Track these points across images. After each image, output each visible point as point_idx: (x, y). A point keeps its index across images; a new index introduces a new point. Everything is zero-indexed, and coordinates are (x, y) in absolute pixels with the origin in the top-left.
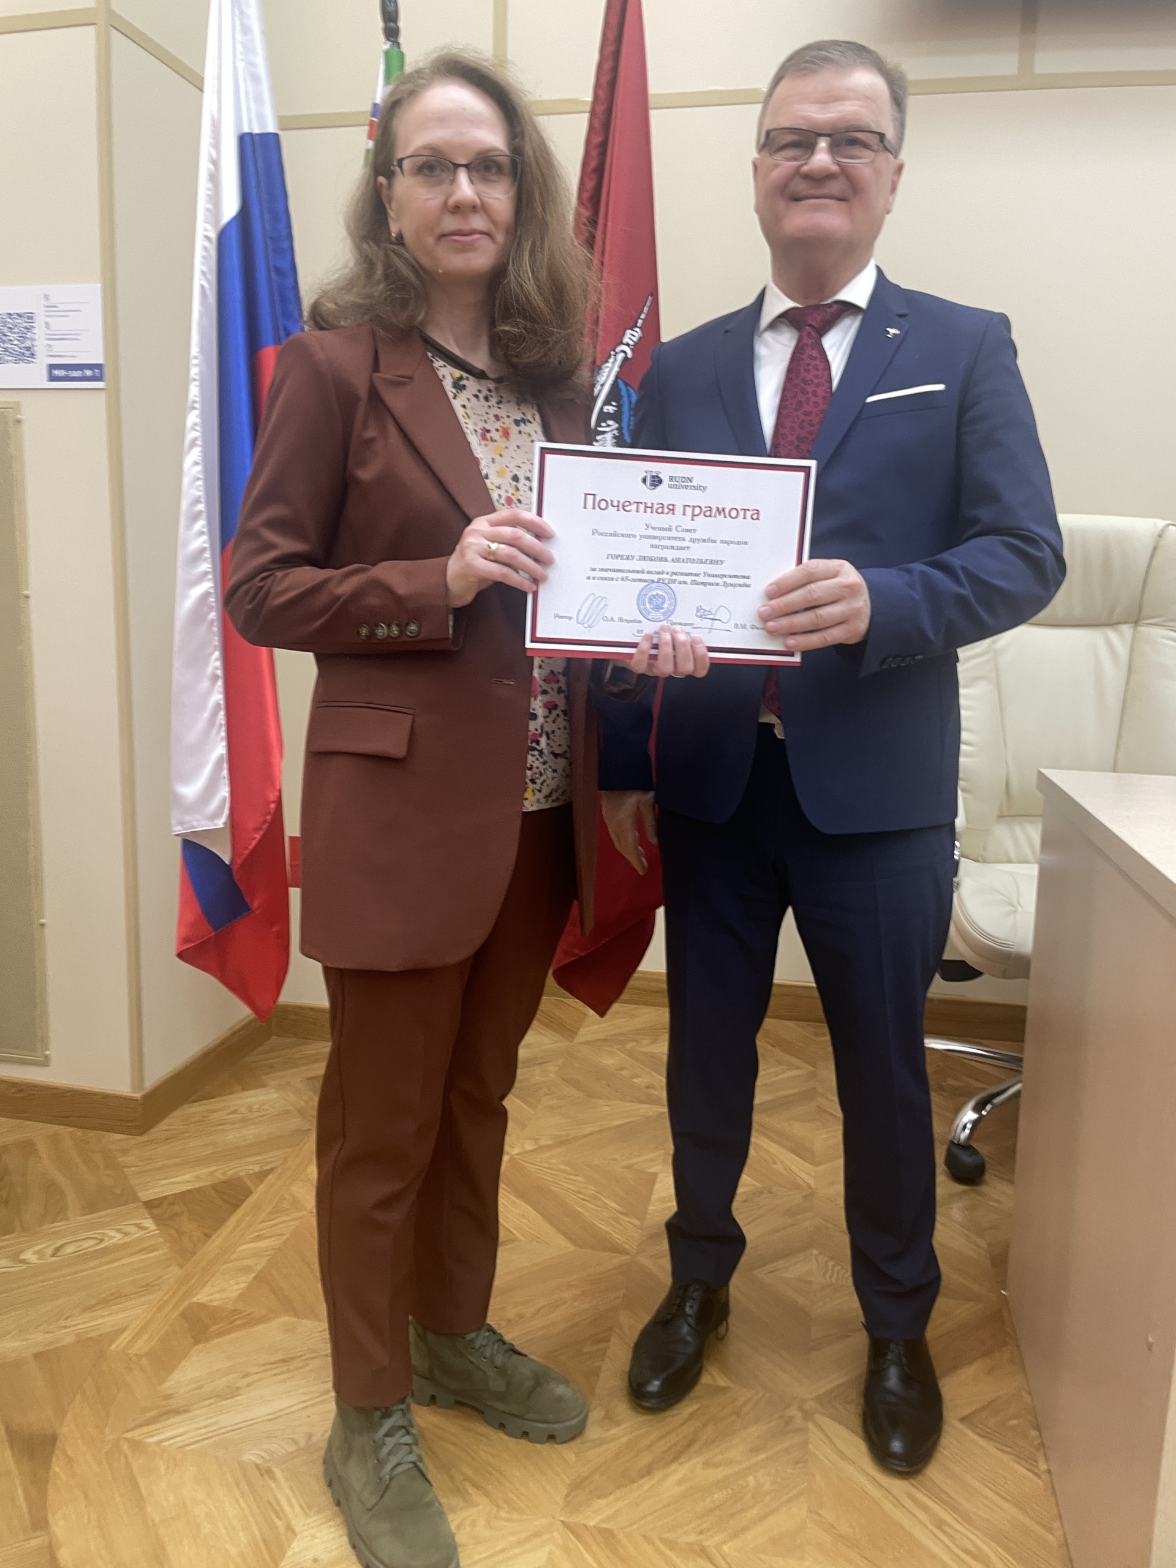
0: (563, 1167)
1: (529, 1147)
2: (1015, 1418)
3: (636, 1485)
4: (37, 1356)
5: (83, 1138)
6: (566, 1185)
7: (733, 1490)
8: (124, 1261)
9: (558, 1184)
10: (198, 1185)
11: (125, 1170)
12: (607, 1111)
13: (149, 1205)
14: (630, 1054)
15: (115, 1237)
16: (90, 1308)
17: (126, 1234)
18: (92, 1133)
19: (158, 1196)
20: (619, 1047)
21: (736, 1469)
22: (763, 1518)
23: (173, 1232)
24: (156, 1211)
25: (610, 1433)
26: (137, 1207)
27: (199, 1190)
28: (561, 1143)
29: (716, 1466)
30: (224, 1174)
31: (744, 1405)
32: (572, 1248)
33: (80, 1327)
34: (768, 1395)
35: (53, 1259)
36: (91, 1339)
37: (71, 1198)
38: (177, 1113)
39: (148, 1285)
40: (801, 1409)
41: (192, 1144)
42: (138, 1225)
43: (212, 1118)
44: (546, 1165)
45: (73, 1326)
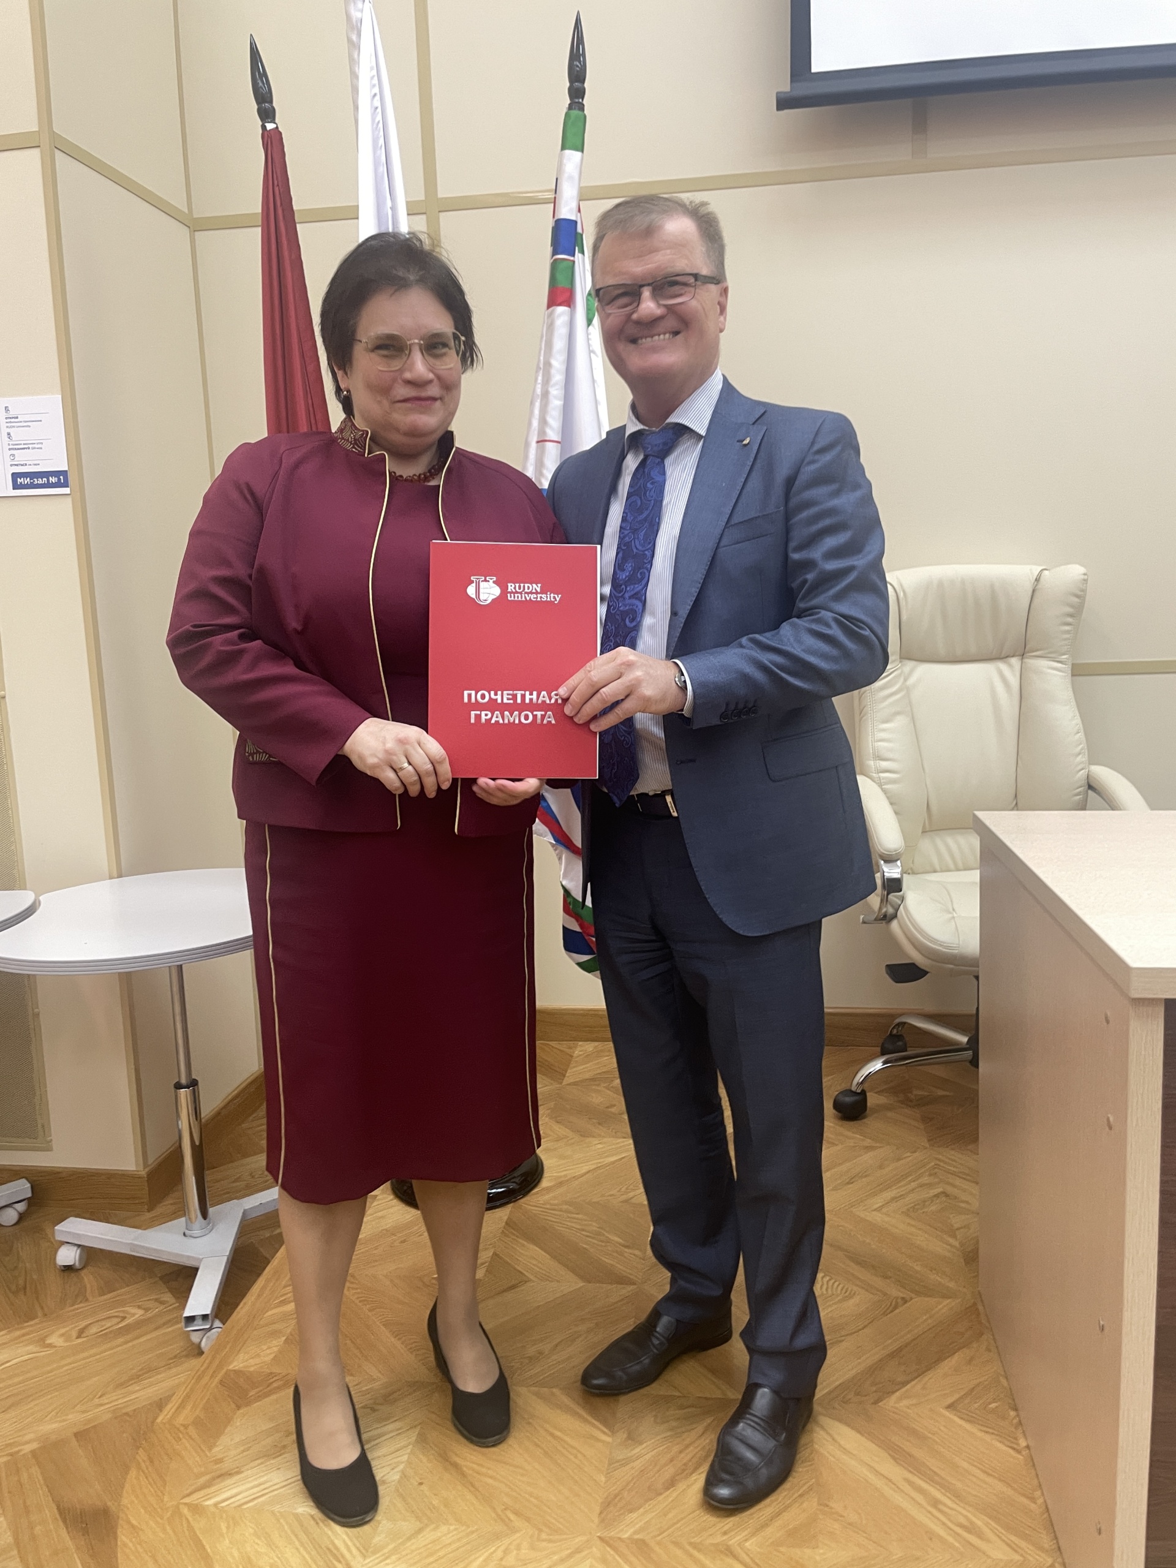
0: (565, 1207)
2: (996, 1402)
3: (661, 1498)
6: (569, 1224)
8: (148, 1337)
13: (167, 1279)
15: (136, 1314)
16: (121, 1385)
17: (147, 1310)
24: (174, 1284)
25: (634, 1452)
26: (154, 1283)
28: (561, 1184)
32: (581, 1283)
33: (117, 1403)
35: (80, 1340)
37: (88, 1280)
39: (175, 1357)
42: (156, 1300)
44: (548, 1206)
45: (108, 1403)
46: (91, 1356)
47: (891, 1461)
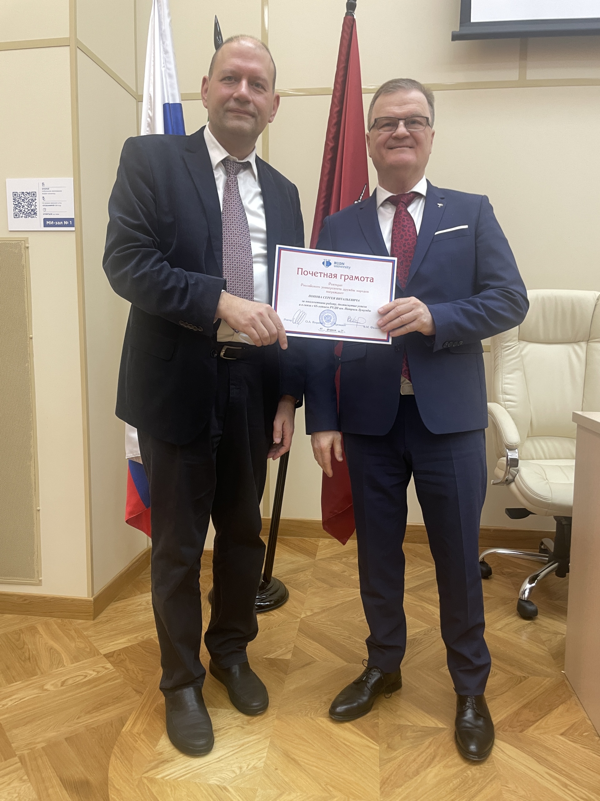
0: (329, 623)
1: (309, 613)
2: (587, 732)
3: (413, 780)
4: (66, 739)
5: (62, 623)
6: (333, 632)
7: (462, 778)
8: (101, 687)
9: (328, 631)
10: (130, 644)
11: (89, 638)
12: (343, 593)
13: (107, 656)
14: (345, 564)
15: (93, 674)
16: (89, 712)
17: (98, 672)
18: (66, 620)
19: (112, 651)
20: (339, 561)
21: (460, 768)
22: (480, 791)
24: (111, 659)
25: (393, 755)
26: (101, 658)
27: (131, 647)
28: (324, 611)
29: (450, 767)
30: (143, 637)
32: (346, 664)
33: (87, 722)
35: (62, 688)
37: (64, 656)
38: (109, 607)
41: (122, 623)
42: (103, 667)
43: (128, 609)
44: (320, 622)
45: (82, 722)
46: (69, 696)
47: (536, 762)
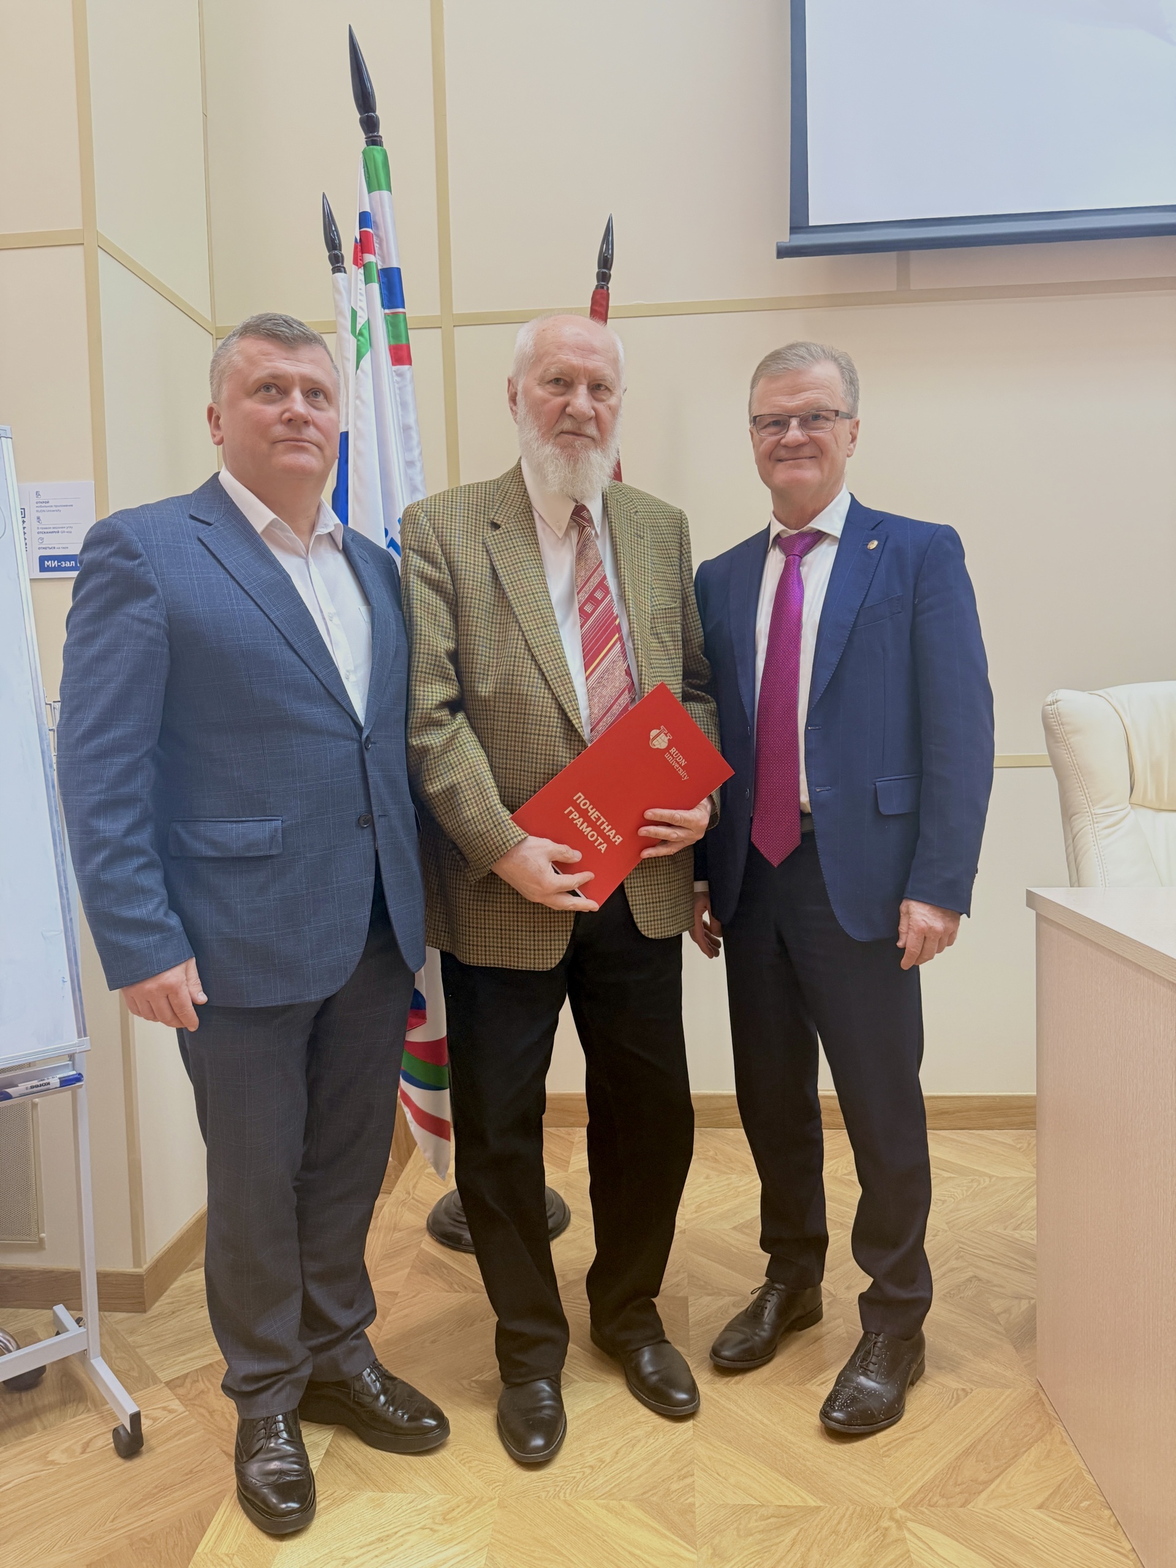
2: (1087, 1500)
11: (138, 1350)
13: (172, 1385)
16: (136, 1506)
17: (155, 1419)
19: (182, 1374)
23: (202, 1410)
24: (181, 1391)
26: (162, 1389)
31: (839, 1523)
34: (858, 1509)
35: (85, 1456)
36: (144, 1539)
39: (191, 1472)
40: (892, 1519)
42: (164, 1409)
45: (122, 1528)
46: (98, 1474)
